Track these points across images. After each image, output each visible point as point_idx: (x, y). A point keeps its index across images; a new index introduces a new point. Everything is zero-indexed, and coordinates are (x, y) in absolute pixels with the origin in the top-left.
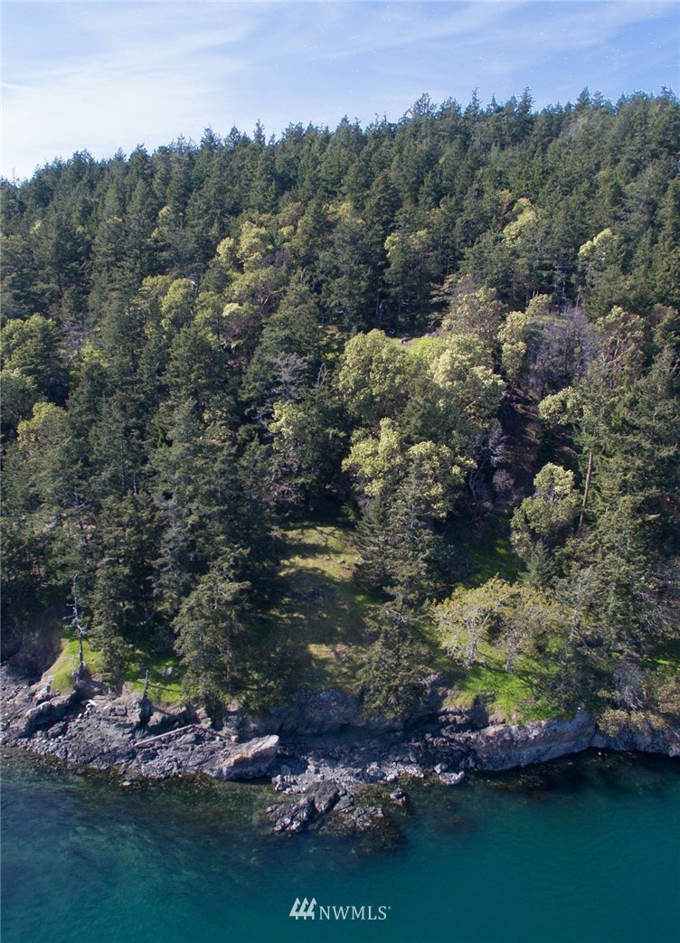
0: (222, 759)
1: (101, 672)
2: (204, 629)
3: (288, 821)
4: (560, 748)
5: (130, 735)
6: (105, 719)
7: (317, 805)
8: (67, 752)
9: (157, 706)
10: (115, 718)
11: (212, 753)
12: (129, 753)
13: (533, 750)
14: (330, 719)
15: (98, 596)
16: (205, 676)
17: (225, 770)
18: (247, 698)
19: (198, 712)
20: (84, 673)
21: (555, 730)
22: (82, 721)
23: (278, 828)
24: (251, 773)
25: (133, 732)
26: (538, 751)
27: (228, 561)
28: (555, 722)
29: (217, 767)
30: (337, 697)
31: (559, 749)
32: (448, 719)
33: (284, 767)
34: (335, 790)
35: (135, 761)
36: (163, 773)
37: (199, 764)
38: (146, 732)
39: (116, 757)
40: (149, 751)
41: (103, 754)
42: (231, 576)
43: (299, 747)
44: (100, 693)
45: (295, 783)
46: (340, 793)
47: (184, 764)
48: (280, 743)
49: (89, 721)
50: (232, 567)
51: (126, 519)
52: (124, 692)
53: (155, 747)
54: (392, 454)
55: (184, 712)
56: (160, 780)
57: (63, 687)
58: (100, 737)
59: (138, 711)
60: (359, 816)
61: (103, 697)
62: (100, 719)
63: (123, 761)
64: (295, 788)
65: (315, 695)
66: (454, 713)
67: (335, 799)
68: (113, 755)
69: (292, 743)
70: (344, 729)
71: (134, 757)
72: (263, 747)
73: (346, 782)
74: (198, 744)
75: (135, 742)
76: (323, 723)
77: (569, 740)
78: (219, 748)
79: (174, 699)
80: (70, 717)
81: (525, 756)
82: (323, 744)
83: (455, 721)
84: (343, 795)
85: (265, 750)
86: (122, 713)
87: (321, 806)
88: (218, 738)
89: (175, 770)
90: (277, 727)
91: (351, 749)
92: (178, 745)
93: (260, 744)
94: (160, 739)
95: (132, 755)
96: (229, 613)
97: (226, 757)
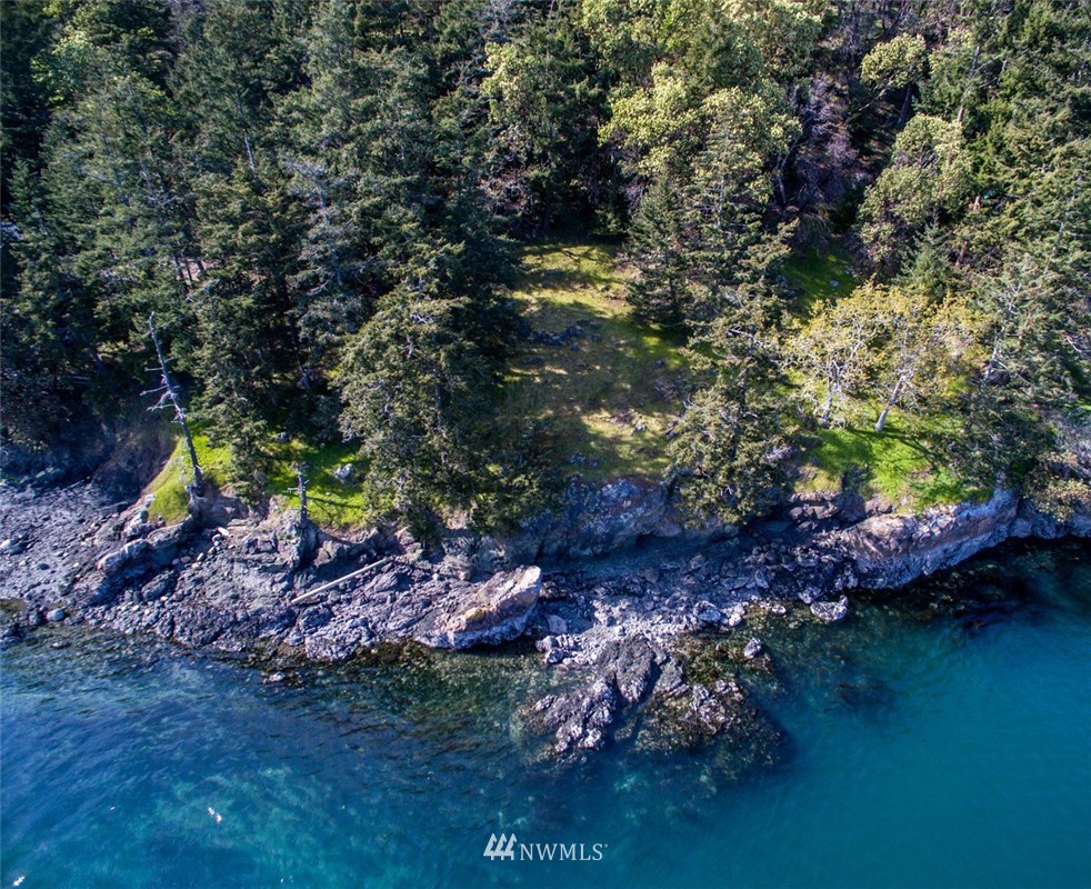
0: (444, 617)
1: (234, 481)
2: (390, 388)
3: (577, 730)
4: (975, 543)
5: (286, 583)
6: (240, 561)
7: (623, 688)
8: (172, 624)
9: (327, 531)
10: (256, 557)
11: (427, 604)
12: (282, 617)
13: (939, 551)
14: (622, 528)
15: (205, 353)
16: (403, 475)
17: (451, 636)
18: (479, 506)
19: (398, 534)
20: (206, 485)
21: (968, 517)
22: (204, 565)
23: (562, 746)
24: (498, 637)
25: (290, 578)
26: (945, 551)
27: (425, 263)
28: (968, 504)
29: (437, 632)
30: (631, 492)
31: (973, 544)
32: (804, 511)
33: (554, 619)
34: (649, 655)
35: (294, 630)
36: (343, 649)
37: (407, 625)
38: (311, 577)
39: (260, 626)
40: (316, 611)
41: (236, 623)
42: (434, 289)
43: (573, 579)
44: (237, 515)
45: (577, 647)
46: (659, 659)
47: (380, 628)
48: (543, 579)
49: (215, 565)
50: (434, 274)
51: (235, 207)
52: (272, 512)
53: (329, 602)
54: (679, 107)
55: (374, 537)
56: (338, 663)
57: (169, 511)
58: (230, 593)
59: (296, 540)
60: (702, 704)
61: (243, 521)
62: (232, 561)
63: (273, 632)
64: (579, 657)
65: (594, 490)
66: (811, 503)
67: (654, 673)
68: (256, 623)
69: (562, 574)
70: (643, 542)
71: (292, 623)
72: (516, 590)
73: (663, 636)
74: (402, 591)
75: (294, 596)
76: (610, 537)
77: (986, 531)
78: (439, 594)
79: (357, 517)
80: (184, 559)
81: (928, 561)
82: (612, 570)
83: (814, 514)
84: (664, 663)
85: (520, 595)
86: (269, 547)
87: (632, 691)
88: (435, 576)
89: (364, 641)
90: (534, 551)
91: (661, 575)
92: (367, 594)
93: (509, 584)
94: (336, 587)
95: (288, 619)
96: (433, 356)
97: (452, 610)
